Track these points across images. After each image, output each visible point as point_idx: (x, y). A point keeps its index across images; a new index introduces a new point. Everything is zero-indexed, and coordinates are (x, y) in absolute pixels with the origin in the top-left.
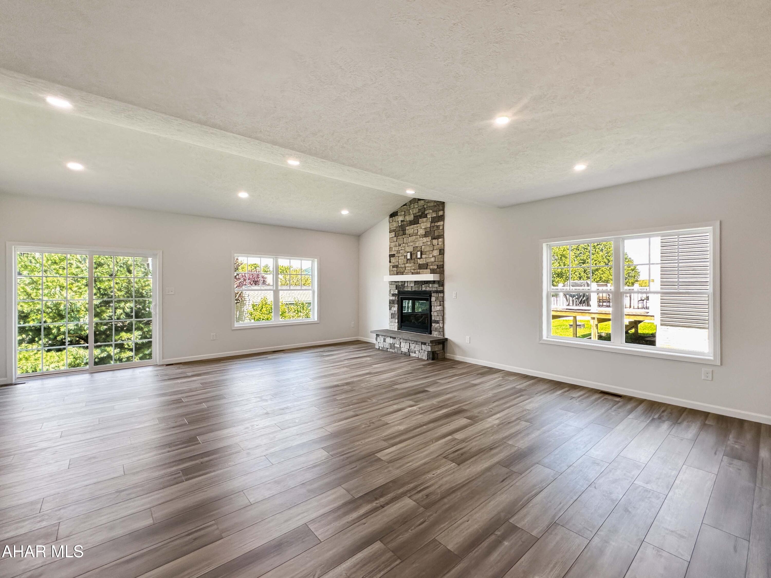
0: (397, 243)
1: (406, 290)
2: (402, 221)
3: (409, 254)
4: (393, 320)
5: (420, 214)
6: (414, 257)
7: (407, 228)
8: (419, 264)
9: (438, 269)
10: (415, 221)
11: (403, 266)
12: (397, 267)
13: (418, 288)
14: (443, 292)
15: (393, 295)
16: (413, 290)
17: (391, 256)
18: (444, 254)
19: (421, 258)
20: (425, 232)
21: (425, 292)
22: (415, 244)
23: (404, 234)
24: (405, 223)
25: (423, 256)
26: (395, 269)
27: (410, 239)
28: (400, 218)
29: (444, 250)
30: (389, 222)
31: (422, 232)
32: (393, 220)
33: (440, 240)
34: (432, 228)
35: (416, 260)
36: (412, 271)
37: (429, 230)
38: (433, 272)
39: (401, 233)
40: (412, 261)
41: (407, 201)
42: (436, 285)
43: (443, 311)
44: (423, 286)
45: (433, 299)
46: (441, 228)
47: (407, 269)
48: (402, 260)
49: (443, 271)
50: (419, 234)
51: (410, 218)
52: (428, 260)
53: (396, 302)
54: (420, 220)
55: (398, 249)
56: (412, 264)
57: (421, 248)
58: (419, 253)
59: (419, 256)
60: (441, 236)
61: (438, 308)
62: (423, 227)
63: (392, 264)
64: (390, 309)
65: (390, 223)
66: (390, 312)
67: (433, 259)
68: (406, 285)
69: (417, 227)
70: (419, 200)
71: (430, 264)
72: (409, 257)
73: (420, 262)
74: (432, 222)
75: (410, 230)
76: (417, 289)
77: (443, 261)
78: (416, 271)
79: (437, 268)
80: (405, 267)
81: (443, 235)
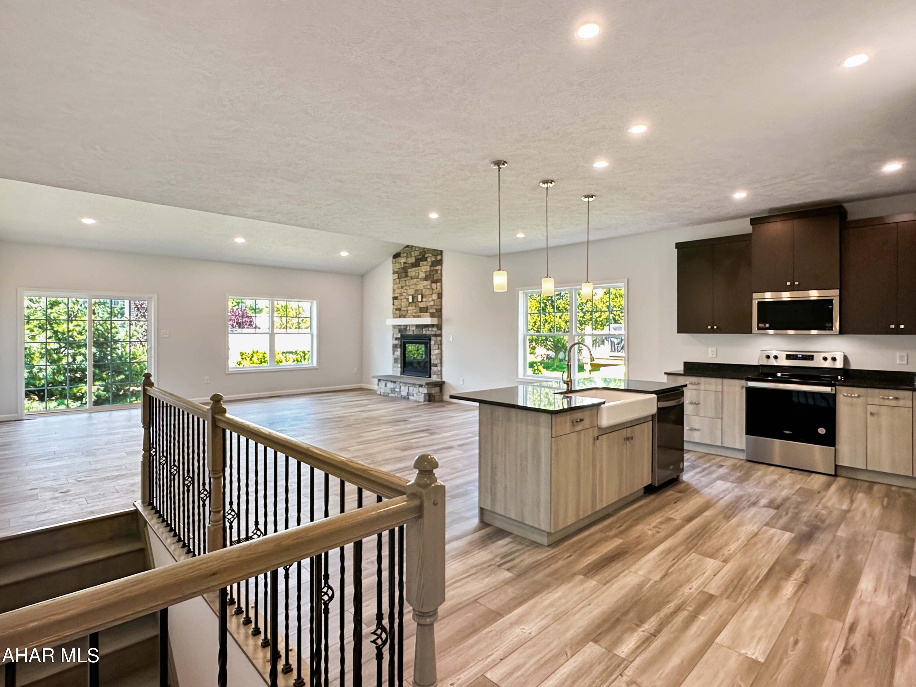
0: (400, 285)
1: (408, 333)
2: (404, 263)
3: (410, 298)
4: (396, 364)
5: (421, 257)
6: (415, 300)
7: (409, 270)
8: (420, 308)
9: (437, 313)
10: (416, 264)
11: (405, 309)
12: (399, 309)
13: (419, 331)
14: (440, 335)
15: (396, 339)
16: (415, 333)
17: (395, 298)
18: (441, 298)
19: (422, 301)
20: (426, 276)
21: (425, 336)
22: (416, 287)
23: (407, 276)
24: (407, 265)
25: (424, 300)
26: (398, 312)
27: (412, 282)
28: (403, 260)
29: (441, 294)
30: (393, 262)
31: (422, 275)
32: (396, 262)
33: (439, 284)
34: (431, 271)
35: (417, 303)
36: (414, 314)
37: (429, 274)
38: (432, 316)
39: (404, 275)
40: (414, 304)
42: (435, 329)
43: (441, 354)
45: (432, 342)
46: (439, 272)
47: (408, 312)
48: (404, 303)
49: (441, 315)
50: (420, 277)
51: (412, 260)
52: (428, 304)
53: (399, 346)
54: (421, 263)
55: (401, 291)
56: (414, 308)
57: (422, 292)
58: (420, 296)
59: (420, 300)
60: (440, 280)
61: (437, 351)
62: (424, 271)
63: (395, 307)
64: (393, 353)
65: (393, 264)
66: (393, 357)
67: (432, 303)
68: (408, 328)
71: (429, 308)
72: (411, 300)
73: (422, 305)
74: (431, 266)
75: (412, 272)
76: (418, 333)
77: (441, 305)
78: (417, 314)
80: (407, 310)
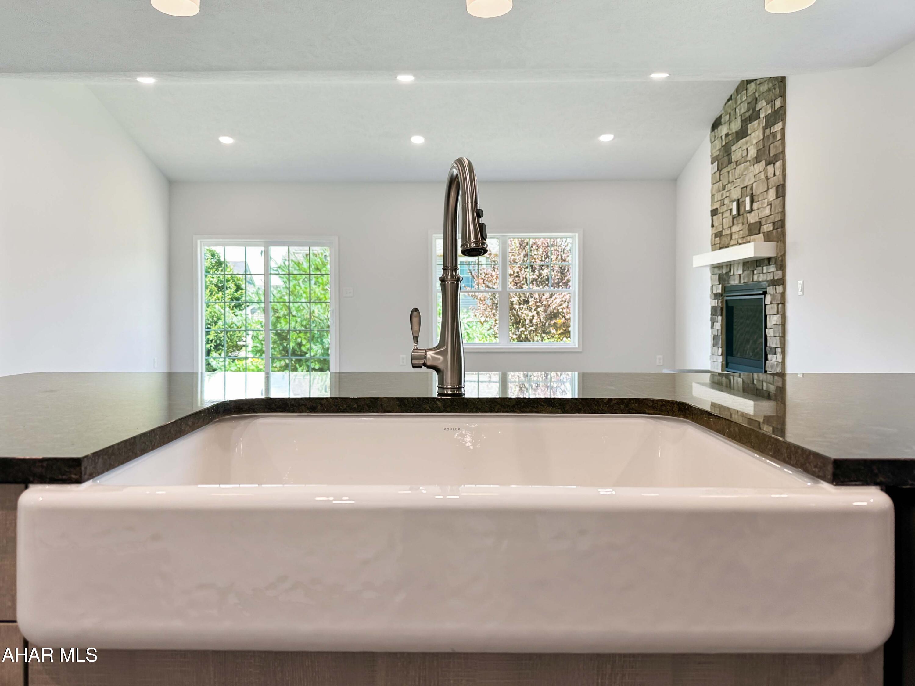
0: (721, 184)
1: (733, 283)
2: (727, 135)
3: (736, 206)
4: (716, 348)
5: (751, 112)
6: (742, 209)
7: (733, 148)
8: (749, 224)
9: (774, 231)
10: (742, 134)
11: (728, 232)
12: (720, 234)
13: (749, 276)
14: (782, 282)
15: (716, 296)
16: (742, 282)
17: (714, 212)
18: (784, 196)
19: (752, 210)
21: (758, 286)
22: (744, 180)
23: (730, 162)
24: (730, 138)
25: (755, 206)
26: (718, 240)
27: (738, 171)
28: (723, 130)
29: (783, 186)
30: (711, 140)
31: (753, 152)
32: (715, 137)
33: (778, 164)
34: (766, 139)
35: (745, 215)
36: (740, 241)
37: (762, 147)
38: (768, 238)
39: (726, 160)
40: (740, 219)
41: (731, 90)
42: (772, 268)
43: (784, 325)
44: (755, 272)
45: (769, 299)
46: (779, 137)
47: (733, 237)
48: (727, 222)
49: (783, 234)
50: (749, 158)
51: (736, 126)
52: (762, 215)
53: (719, 311)
54: (750, 126)
55: (722, 196)
56: (740, 226)
57: (752, 189)
58: (748, 200)
59: (748, 208)
61: (777, 319)
62: (755, 142)
63: (716, 230)
64: (712, 327)
65: (712, 143)
66: (712, 333)
67: (767, 211)
68: (732, 271)
69: (747, 143)
70: (749, 82)
71: (763, 221)
72: (735, 212)
73: (752, 218)
74: (765, 128)
75: (737, 151)
76: (746, 280)
77: (783, 213)
78: (745, 240)
79: (773, 229)
80: (731, 235)
81: (783, 152)
